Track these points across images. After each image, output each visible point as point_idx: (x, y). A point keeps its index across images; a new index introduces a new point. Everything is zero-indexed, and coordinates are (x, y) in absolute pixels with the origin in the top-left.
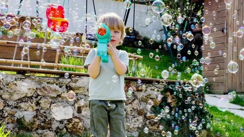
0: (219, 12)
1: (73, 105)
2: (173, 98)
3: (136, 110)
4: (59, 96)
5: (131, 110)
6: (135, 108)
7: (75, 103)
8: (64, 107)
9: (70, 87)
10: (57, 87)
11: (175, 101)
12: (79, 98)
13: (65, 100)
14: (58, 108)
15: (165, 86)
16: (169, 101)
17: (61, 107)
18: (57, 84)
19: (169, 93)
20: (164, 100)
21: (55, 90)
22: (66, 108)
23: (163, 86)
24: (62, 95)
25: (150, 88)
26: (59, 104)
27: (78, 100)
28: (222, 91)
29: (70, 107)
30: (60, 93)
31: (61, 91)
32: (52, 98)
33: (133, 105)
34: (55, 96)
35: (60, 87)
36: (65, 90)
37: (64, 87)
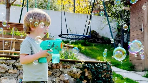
0: (139, 18)
1: (17, 78)
2: (89, 73)
3: (63, 81)
4: (7, 72)
5: (59, 81)
6: (62, 79)
7: (18, 76)
8: (10, 79)
9: (15, 65)
10: (6, 66)
11: (91, 75)
12: (21, 73)
13: (11, 74)
14: (5, 80)
15: (83, 65)
16: (87, 75)
17: (8, 79)
18: (5, 64)
19: (86, 70)
20: (83, 74)
21: (4, 68)
22: (11, 80)
23: (82, 65)
24: (9, 71)
25: (73, 66)
26: (6, 77)
27: (20, 74)
28: (141, 69)
29: (14, 79)
30: (7, 70)
31: (8, 69)
32: (2, 73)
33: (61, 77)
34: (4, 71)
35: (8, 66)
36: (11, 67)
37: (11, 65)
